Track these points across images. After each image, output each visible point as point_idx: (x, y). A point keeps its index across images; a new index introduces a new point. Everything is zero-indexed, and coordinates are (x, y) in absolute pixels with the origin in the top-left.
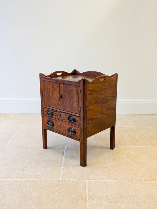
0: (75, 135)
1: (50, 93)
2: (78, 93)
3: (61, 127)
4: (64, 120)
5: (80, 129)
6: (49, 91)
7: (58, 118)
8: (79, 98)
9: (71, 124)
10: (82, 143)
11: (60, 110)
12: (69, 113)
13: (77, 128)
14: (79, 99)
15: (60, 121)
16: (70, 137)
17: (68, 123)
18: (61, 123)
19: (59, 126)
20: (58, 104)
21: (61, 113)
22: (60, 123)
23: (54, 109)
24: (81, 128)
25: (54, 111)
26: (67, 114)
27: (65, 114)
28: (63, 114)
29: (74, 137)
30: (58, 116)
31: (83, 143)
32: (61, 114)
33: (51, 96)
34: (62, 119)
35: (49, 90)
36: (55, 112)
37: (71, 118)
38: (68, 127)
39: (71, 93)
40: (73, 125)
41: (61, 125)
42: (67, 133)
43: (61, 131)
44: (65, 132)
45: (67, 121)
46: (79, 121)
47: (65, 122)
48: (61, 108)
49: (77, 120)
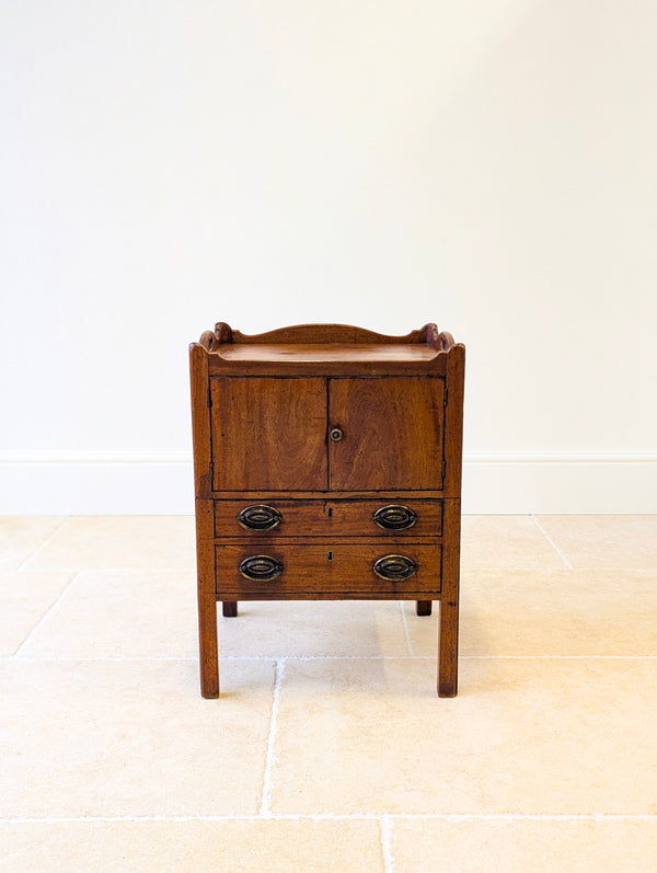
0: (415, 579)
1: (269, 426)
2: (434, 407)
3: (329, 566)
4: (352, 533)
5: (442, 548)
6: (261, 421)
7: (316, 532)
8: (441, 422)
9: (390, 540)
10: (451, 604)
11: (324, 492)
12: (382, 494)
13: (422, 548)
14: (437, 430)
15: (327, 541)
16: (383, 596)
17: (375, 540)
18: (333, 549)
19: (317, 565)
20: (316, 470)
21: (331, 505)
22: (328, 550)
23: (286, 495)
24: (446, 544)
25: (288, 506)
26: (368, 504)
27: (358, 504)
28: (345, 505)
29: (412, 587)
31: (453, 601)
32: (334, 512)
33: (272, 443)
34: (340, 531)
35: (261, 414)
36: (294, 510)
37: (391, 514)
38: (371, 557)
39: (399, 409)
40: (406, 540)
41: (330, 558)
42: (367, 583)
43: (331, 582)
44: (355, 583)
45: (366, 531)
46: (434, 516)
47: (357, 540)
48: (332, 486)
49: (428, 516)
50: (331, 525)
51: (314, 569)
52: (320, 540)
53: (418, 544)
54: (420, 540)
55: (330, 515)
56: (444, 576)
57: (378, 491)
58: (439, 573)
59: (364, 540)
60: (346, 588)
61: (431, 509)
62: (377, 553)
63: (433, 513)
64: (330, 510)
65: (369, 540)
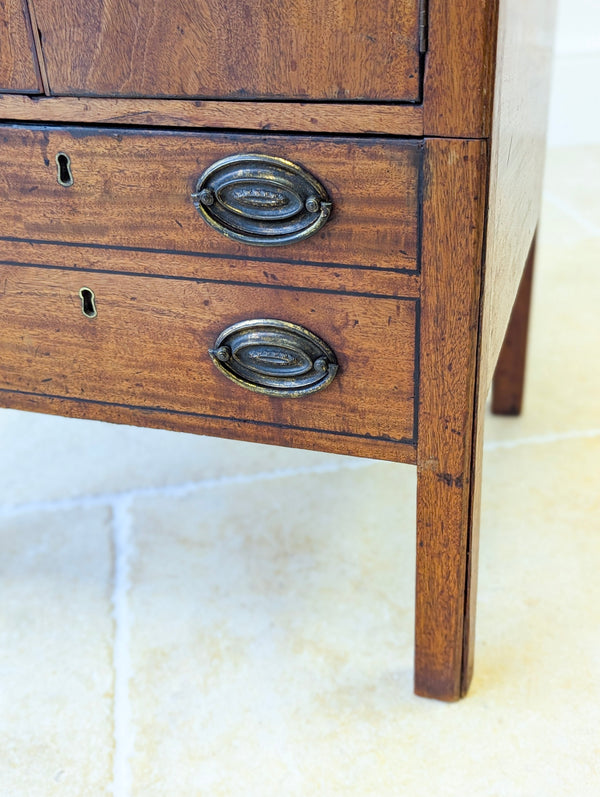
0: (334, 395)
3: (90, 331)
4: (136, 238)
5: (418, 309)
7: (37, 228)
9: (252, 271)
10: (446, 478)
11: (32, 95)
12: (213, 114)
13: (354, 307)
15: (70, 256)
16: (249, 429)
17: (208, 268)
18: (93, 283)
19: (56, 325)
21: (61, 143)
22: (77, 284)
24: (431, 301)
26: (174, 143)
27: (140, 143)
28: (100, 145)
29: (326, 416)
30: (27, 187)
31: (453, 472)
32: (73, 165)
34: (102, 230)
38: (203, 319)
40: (301, 275)
41: (88, 308)
42: (197, 389)
43: (101, 376)
44: (165, 385)
45: (181, 238)
46: (392, 201)
47: (157, 263)
48: (52, 78)
49: (369, 201)
50: (74, 211)
51: (52, 335)
52: (51, 254)
53: (342, 292)
54: (348, 279)
55: (65, 176)
56: (425, 400)
57: (198, 100)
58: (407, 387)
59: (176, 265)
60: (145, 395)
61: (383, 176)
62: (220, 308)
63: (385, 189)
64: (63, 160)
65: (190, 266)
